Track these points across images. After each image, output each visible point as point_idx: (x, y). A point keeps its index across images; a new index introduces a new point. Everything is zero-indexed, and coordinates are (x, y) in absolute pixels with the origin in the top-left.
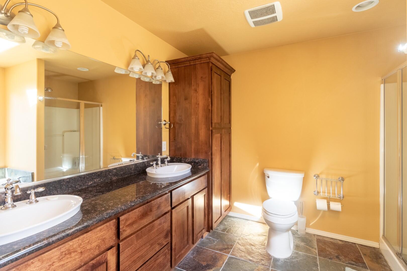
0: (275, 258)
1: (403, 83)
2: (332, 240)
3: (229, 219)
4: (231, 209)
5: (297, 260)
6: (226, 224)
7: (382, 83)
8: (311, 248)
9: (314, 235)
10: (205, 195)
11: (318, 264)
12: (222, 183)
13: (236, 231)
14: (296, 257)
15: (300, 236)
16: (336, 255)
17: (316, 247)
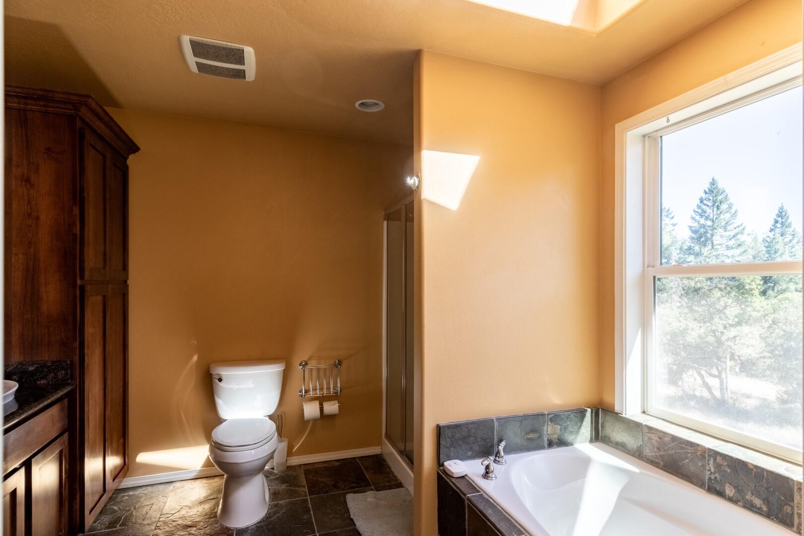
0: (240, 529)
1: (407, 223)
2: (325, 465)
3: (125, 496)
4: (128, 470)
5: (277, 515)
6: (116, 508)
7: (385, 220)
8: (297, 489)
9: (300, 466)
10: (61, 452)
11: (310, 507)
12: (108, 413)
13: (147, 513)
14: (275, 513)
15: (278, 476)
16: (333, 483)
17: (305, 483)
